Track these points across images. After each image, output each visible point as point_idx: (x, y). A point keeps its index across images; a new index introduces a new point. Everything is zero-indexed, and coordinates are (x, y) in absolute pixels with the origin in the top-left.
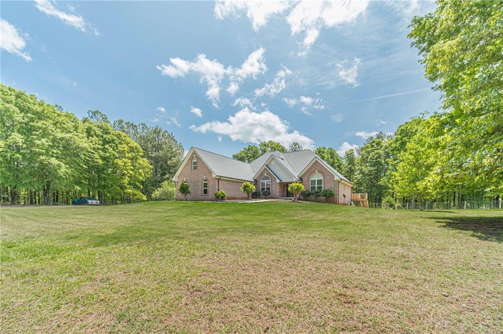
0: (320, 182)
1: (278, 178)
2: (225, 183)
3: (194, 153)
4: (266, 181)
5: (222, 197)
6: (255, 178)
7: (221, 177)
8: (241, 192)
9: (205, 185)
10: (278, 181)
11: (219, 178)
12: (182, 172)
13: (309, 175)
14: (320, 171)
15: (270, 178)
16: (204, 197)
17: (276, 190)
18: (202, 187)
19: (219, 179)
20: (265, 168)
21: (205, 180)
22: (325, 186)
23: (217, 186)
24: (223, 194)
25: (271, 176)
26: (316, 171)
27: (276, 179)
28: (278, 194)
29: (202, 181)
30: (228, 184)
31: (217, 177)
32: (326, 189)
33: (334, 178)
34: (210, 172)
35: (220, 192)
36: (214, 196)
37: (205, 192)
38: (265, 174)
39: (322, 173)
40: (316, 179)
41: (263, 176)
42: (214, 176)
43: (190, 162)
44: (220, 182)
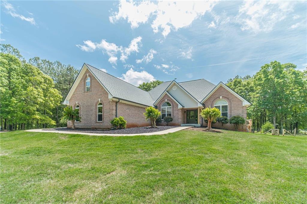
0: (225, 108)
1: (180, 103)
2: (125, 107)
3: (87, 71)
4: (166, 107)
5: (121, 125)
6: (156, 104)
7: (119, 99)
8: (144, 119)
9: (100, 110)
10: (180, 107)
11: (118, 100)
12: (74, 94)
13: (213, 101)
14: (225, 96)
15: (171, 104)
16: (98, 124)
17: (178, 116)
18: (96, 112)
19: (117, 102)
20: (166, 94)
21: (101, 104)
22: (231, 112)
23: (115, 111)
24: (122, 121)
25: (172, 101)
26: (221, 97)
27: (178, 105)
28: (180, 120)
29: (96, 105)
30: (128, 108)
31: (114, 99)
32: (233, 116)
33: (242, 104)
34: (105, 93)
35: (117, 119)
36: (111, 124)
37: (100, 118)
38: (166, 100)
39: (228, 99)
40: (221, 105)
41: (164, 102)
42: (110, 97)
43: (83, 83)
44: (118, 106)
